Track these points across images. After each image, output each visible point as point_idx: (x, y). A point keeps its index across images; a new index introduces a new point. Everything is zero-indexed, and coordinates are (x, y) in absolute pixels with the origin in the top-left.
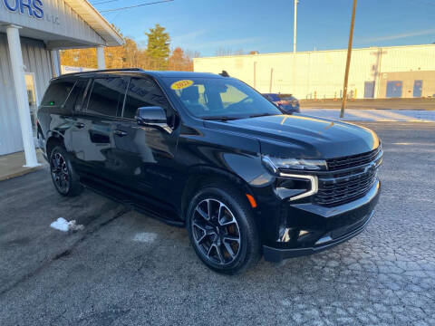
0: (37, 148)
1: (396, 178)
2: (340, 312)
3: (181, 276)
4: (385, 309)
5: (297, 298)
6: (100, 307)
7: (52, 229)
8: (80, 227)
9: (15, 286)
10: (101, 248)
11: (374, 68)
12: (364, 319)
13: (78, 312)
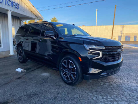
0: (14, 50)
1: (128, 62)
2: (109, 97)
3: (56, 85)
4: (124, 97)
5: (95, 93)
6: (29, 93)
7: (16, 71)
8: (25, 71)
9: (2, 86)
10: (31, 77)
11: (121, 31)
12: (117, 100)
13: (21, 94)
